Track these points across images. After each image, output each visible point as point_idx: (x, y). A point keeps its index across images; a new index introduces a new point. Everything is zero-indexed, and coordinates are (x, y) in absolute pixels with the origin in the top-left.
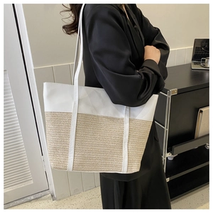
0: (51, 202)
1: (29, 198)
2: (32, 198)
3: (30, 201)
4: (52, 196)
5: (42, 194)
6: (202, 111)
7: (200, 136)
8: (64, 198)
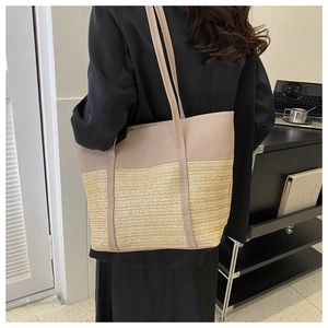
0: (59, 307)
1: (22, 301)
2: (28, 300)
3: (24, 305)
4: (59, 298)
5: (44, 294)
6: (291, 180)
7: (285, 213)
8: (77, 302)
